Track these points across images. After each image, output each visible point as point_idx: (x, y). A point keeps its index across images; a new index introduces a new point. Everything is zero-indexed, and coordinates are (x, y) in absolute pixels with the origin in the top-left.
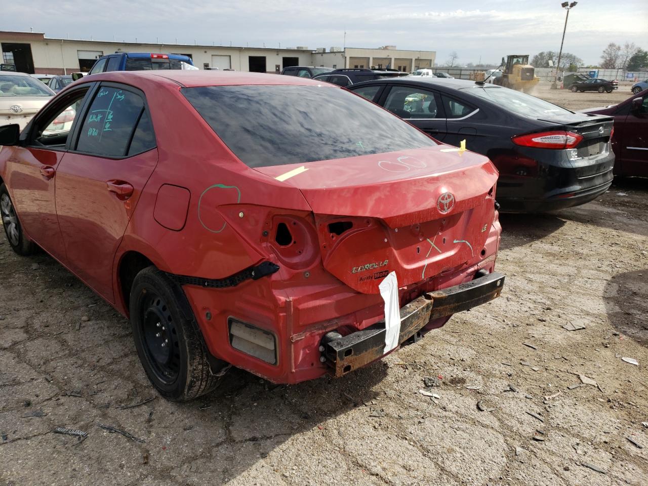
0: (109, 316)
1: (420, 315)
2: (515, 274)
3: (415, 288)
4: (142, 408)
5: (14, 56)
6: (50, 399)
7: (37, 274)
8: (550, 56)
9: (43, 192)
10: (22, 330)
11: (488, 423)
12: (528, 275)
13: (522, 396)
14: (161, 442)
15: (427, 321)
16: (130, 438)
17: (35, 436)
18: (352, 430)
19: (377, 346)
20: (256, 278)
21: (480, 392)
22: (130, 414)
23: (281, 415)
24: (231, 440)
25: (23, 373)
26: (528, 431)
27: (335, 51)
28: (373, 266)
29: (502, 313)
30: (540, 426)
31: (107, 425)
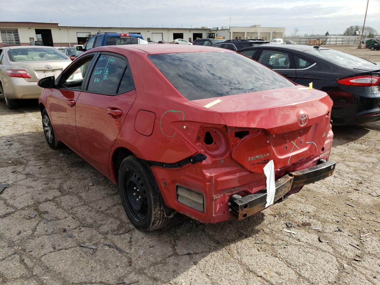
0: (104, 183)
1: (286, 186)
2: (339, 162)
3: (283, 170)
4: (125, 235)
5: (42, 36)
6: (76, 228)
7: (63, 159)
8: (357, 28)
9: (64, 113)
10: (58, 190)
11: (326, 249)
12: (347, 163)
13: (346, 235)
14: (137, 254)
15: (290, 189)
16: (120, 251)
17: (70, 248)
18: (245, 251)
19: (262, 203)
20: (193, 163)
21: (320, 231)
22: (119, 238)
23: (204, 241)
24: (176, 254)
25: (60, 213)
26: (351, 254)
27: (224, 29)
28: (260, 156)
29: (331, 185)
30: (358, 252)
31: (108, 243)
